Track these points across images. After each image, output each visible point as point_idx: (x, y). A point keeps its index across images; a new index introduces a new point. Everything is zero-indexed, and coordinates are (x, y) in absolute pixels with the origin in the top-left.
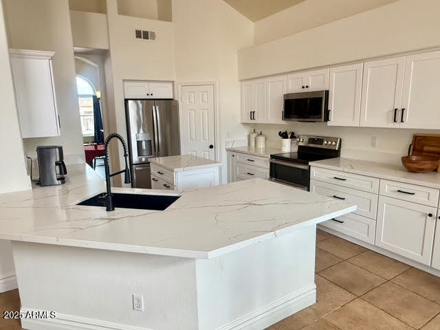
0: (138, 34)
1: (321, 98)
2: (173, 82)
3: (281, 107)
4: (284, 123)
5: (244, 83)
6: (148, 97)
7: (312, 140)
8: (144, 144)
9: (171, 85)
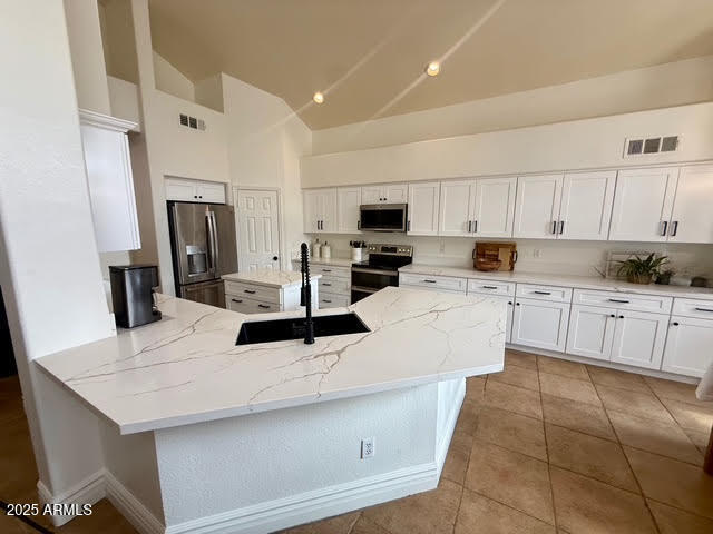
0: (184, 120)
1: (402, 211)
2: (226, 185)
3: (357, 217)
4: (359, 232)
5: (307, 192)
6: (195, 200)
7: (385, 249)
8: (194, 258)
9: (222, 187)
